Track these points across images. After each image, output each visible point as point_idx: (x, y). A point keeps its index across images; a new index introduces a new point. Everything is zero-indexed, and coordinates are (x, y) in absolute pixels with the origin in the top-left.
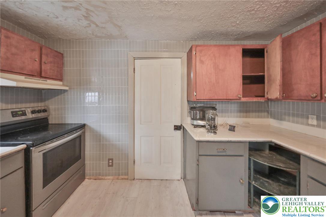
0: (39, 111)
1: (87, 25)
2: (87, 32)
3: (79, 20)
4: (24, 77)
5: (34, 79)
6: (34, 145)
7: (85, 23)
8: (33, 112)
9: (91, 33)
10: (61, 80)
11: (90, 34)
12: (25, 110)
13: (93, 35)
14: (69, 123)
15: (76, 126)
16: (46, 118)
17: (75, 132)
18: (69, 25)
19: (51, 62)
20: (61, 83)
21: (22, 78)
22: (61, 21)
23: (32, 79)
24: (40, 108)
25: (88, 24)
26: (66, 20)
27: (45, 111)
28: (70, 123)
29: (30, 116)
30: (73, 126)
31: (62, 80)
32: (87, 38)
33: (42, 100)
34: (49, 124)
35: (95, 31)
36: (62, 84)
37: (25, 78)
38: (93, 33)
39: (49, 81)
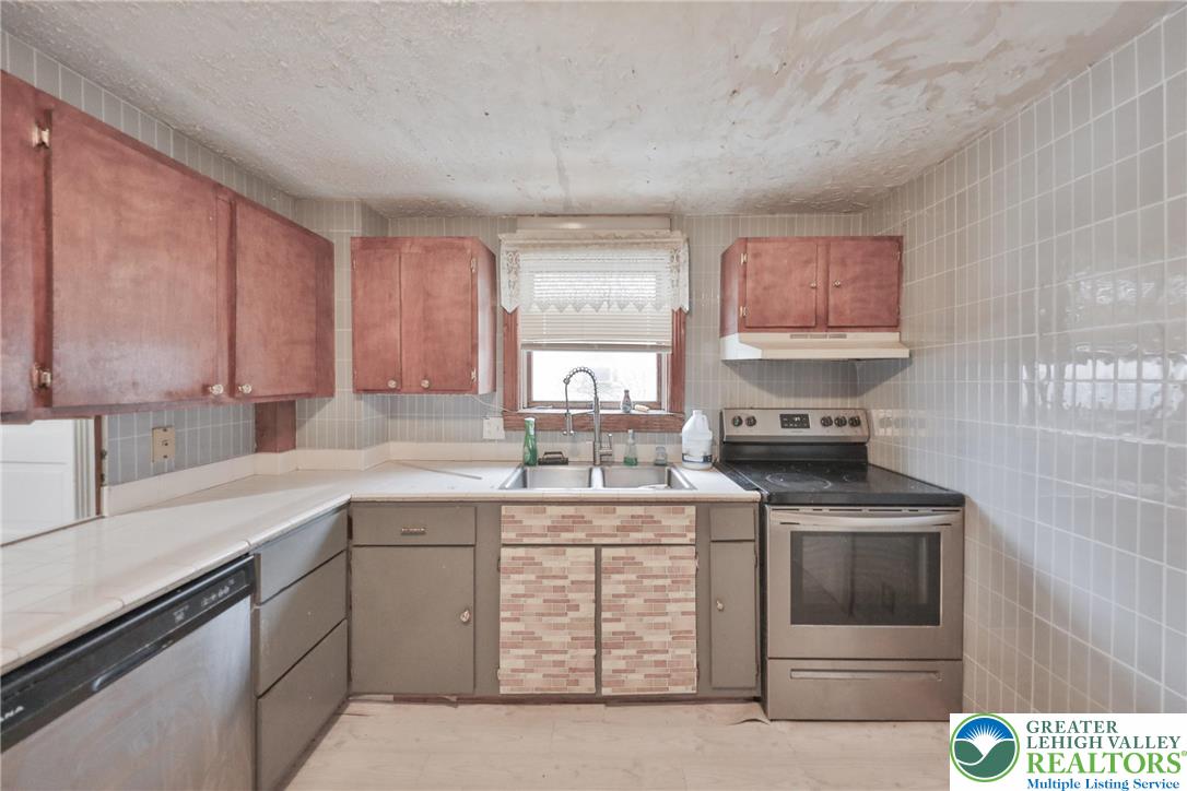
0: (841, 422)
1: (927, 96)
2: (948, 116)
3: (887, 103)
4: (788, 335)
5: (812, 337)
6: (773, 502)
7: (913, 95)
8: (826, 422)
9: (967, 108)
10: (894, 326)
11: (970, 112)
12: (806, 416)
13: (984, 107)
14: (913, 475)
15: (927, 490)
16: (863, 444)
17: (905, 510)
18: (880, 139)
19: (854, 280)
20: (893, 337)
21: (785, 337)
22: (850, 145)
23: (806, 337)
24: (841, 414)
25: (925, 91)
26: (857, 133)
27: (855, 422)
28: (918, 477)
29: (815, 431)
30: (918, 490)
31: (896, 326)
32: (973, 134)
33: (855, 391)
34: (867, 463)
35: (976, 89)
36: (898, 340)
37: (792, 337)
38: (977, 102)
39: (851, 336)
